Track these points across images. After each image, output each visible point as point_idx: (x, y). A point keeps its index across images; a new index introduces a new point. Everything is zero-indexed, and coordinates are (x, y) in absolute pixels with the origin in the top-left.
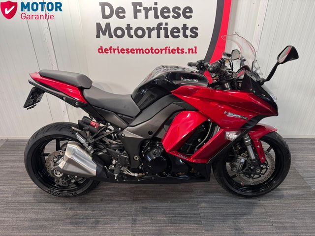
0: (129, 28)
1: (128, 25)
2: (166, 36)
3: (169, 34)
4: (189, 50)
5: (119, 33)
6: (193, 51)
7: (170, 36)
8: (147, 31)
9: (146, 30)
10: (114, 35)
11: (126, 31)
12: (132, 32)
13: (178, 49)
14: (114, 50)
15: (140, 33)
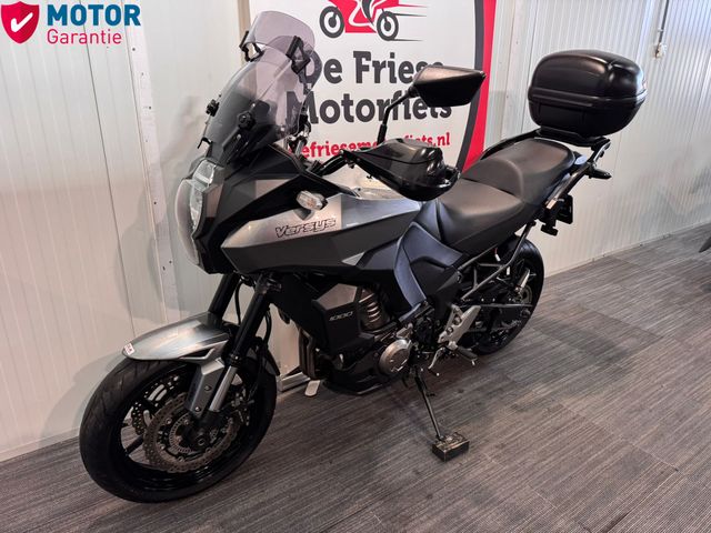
0: (347, 102)
1: (346, 96)
2: (407, 116)
3: (411, 112)
4: (439, 139)
5: (330, 112)
6: (445, 140)
7: (413, 116)
8: (377, 108)
9: (375, 103)
10: (320, 118)
11: (342, 109)
12: (353, 111)
13: (424, 139)
14: (320, 148)
15: (365, 111)
